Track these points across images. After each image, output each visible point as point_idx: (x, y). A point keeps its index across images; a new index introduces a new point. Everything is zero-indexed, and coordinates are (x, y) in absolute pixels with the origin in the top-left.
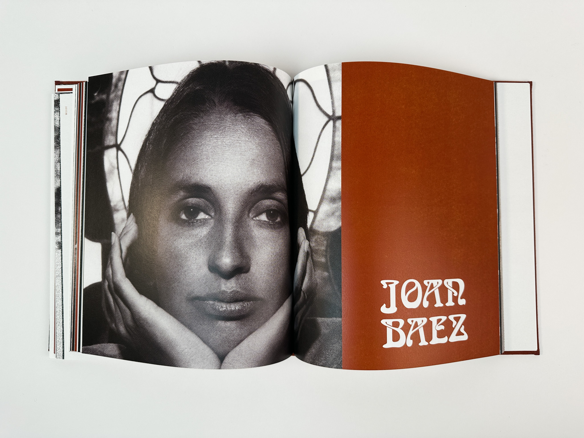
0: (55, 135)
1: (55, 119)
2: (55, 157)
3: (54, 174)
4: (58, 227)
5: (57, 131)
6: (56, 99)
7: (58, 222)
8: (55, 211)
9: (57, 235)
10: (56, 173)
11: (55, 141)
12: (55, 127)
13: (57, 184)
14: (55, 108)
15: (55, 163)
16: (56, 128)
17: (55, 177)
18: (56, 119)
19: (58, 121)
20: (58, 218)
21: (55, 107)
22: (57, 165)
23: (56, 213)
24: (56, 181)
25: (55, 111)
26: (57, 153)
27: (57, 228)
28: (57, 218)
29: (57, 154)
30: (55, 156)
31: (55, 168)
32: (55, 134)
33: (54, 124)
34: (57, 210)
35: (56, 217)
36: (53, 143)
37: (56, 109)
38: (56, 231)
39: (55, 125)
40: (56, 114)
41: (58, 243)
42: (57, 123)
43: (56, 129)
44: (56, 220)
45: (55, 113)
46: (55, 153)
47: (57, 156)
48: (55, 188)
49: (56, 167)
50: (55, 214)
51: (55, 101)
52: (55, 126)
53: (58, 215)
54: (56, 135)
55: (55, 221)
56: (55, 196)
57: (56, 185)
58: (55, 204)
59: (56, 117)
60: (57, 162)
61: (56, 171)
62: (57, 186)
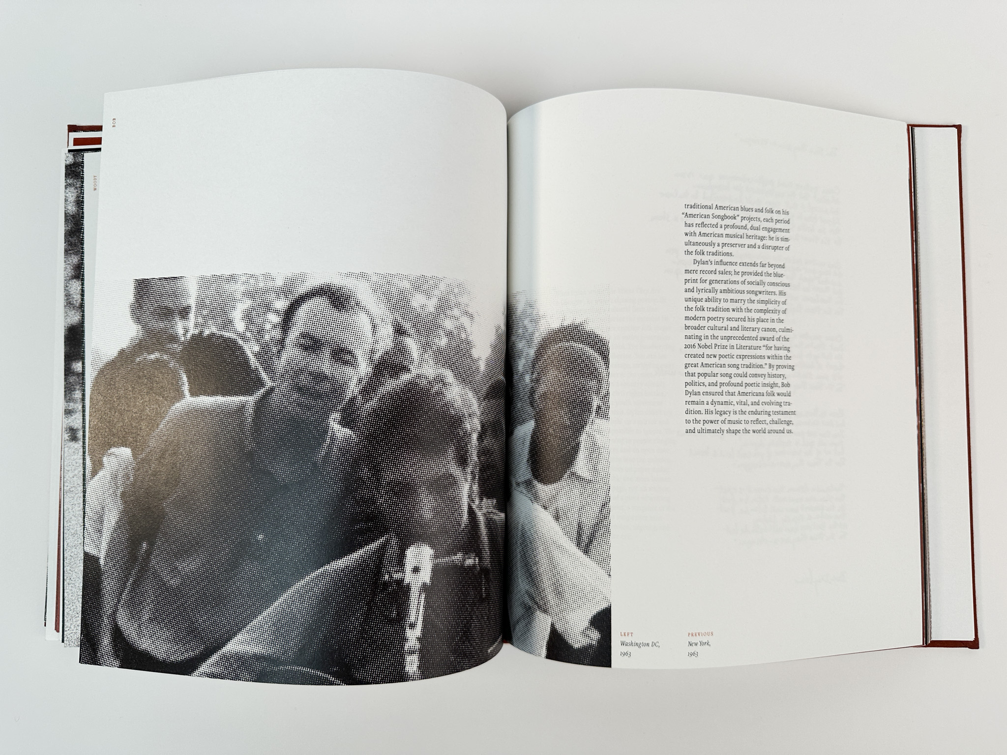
0: (65, 230)
1: (66, 200)
2: (65, 270)
3: (64, 301)
4: (69, 399)
5: (70, 221)
6: (68, 163)
7: (69, 390)
8: (65, 370)
9: (68, 414)
10: (67, 299)
11: (65, 240)
12: (65, 214)
13: (68, 319)
14: (65, 180)
15: (65, 280)
16: (68, 216)
17: (65, 306)
18: (69, 200)
19: (70, 203)
20: (70, 383)
21: (66, 177)
22: (68, 285)
23: (66, 373)
24: (66, 315)
25: (66, 184)
26: (69, 262)
27: (67, 402)
28: (67, 384)
29: (69, 264)
30: (66, 268)
31: (65, 290)
32: (65, 227)
33: (64, 209)
34: (68, 368)
35: (65, 381)
36: (61, 245)
37: (68, 181)
38: (66, 407)
39: (65, 211)
40: (67, 191)
41: (68, 429)
42: (69, 208)
43: (68, 218)
44: (67, 386)
45: (66, 188)
46: (65, 262)
47: (68, 268)
48: (65, 327)
49: (67, 288)
50: (65, 375)
51: (66, 166)
52: (67, 212)
53: (69, 377)
54: (67, 228)
55: (65, 388)
56: (65, 342)
57: (66, 321)
58: (65, 356)
59: (67, 195)
60: (68, 278)
61: (66, 296)
62: (68, 324)
